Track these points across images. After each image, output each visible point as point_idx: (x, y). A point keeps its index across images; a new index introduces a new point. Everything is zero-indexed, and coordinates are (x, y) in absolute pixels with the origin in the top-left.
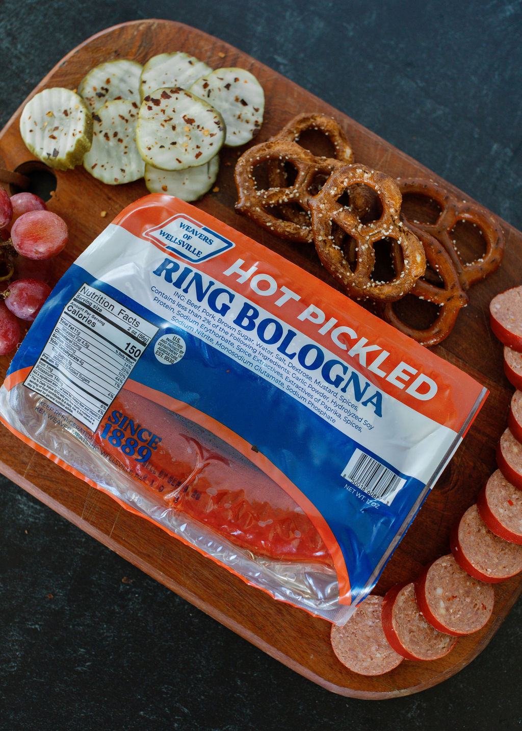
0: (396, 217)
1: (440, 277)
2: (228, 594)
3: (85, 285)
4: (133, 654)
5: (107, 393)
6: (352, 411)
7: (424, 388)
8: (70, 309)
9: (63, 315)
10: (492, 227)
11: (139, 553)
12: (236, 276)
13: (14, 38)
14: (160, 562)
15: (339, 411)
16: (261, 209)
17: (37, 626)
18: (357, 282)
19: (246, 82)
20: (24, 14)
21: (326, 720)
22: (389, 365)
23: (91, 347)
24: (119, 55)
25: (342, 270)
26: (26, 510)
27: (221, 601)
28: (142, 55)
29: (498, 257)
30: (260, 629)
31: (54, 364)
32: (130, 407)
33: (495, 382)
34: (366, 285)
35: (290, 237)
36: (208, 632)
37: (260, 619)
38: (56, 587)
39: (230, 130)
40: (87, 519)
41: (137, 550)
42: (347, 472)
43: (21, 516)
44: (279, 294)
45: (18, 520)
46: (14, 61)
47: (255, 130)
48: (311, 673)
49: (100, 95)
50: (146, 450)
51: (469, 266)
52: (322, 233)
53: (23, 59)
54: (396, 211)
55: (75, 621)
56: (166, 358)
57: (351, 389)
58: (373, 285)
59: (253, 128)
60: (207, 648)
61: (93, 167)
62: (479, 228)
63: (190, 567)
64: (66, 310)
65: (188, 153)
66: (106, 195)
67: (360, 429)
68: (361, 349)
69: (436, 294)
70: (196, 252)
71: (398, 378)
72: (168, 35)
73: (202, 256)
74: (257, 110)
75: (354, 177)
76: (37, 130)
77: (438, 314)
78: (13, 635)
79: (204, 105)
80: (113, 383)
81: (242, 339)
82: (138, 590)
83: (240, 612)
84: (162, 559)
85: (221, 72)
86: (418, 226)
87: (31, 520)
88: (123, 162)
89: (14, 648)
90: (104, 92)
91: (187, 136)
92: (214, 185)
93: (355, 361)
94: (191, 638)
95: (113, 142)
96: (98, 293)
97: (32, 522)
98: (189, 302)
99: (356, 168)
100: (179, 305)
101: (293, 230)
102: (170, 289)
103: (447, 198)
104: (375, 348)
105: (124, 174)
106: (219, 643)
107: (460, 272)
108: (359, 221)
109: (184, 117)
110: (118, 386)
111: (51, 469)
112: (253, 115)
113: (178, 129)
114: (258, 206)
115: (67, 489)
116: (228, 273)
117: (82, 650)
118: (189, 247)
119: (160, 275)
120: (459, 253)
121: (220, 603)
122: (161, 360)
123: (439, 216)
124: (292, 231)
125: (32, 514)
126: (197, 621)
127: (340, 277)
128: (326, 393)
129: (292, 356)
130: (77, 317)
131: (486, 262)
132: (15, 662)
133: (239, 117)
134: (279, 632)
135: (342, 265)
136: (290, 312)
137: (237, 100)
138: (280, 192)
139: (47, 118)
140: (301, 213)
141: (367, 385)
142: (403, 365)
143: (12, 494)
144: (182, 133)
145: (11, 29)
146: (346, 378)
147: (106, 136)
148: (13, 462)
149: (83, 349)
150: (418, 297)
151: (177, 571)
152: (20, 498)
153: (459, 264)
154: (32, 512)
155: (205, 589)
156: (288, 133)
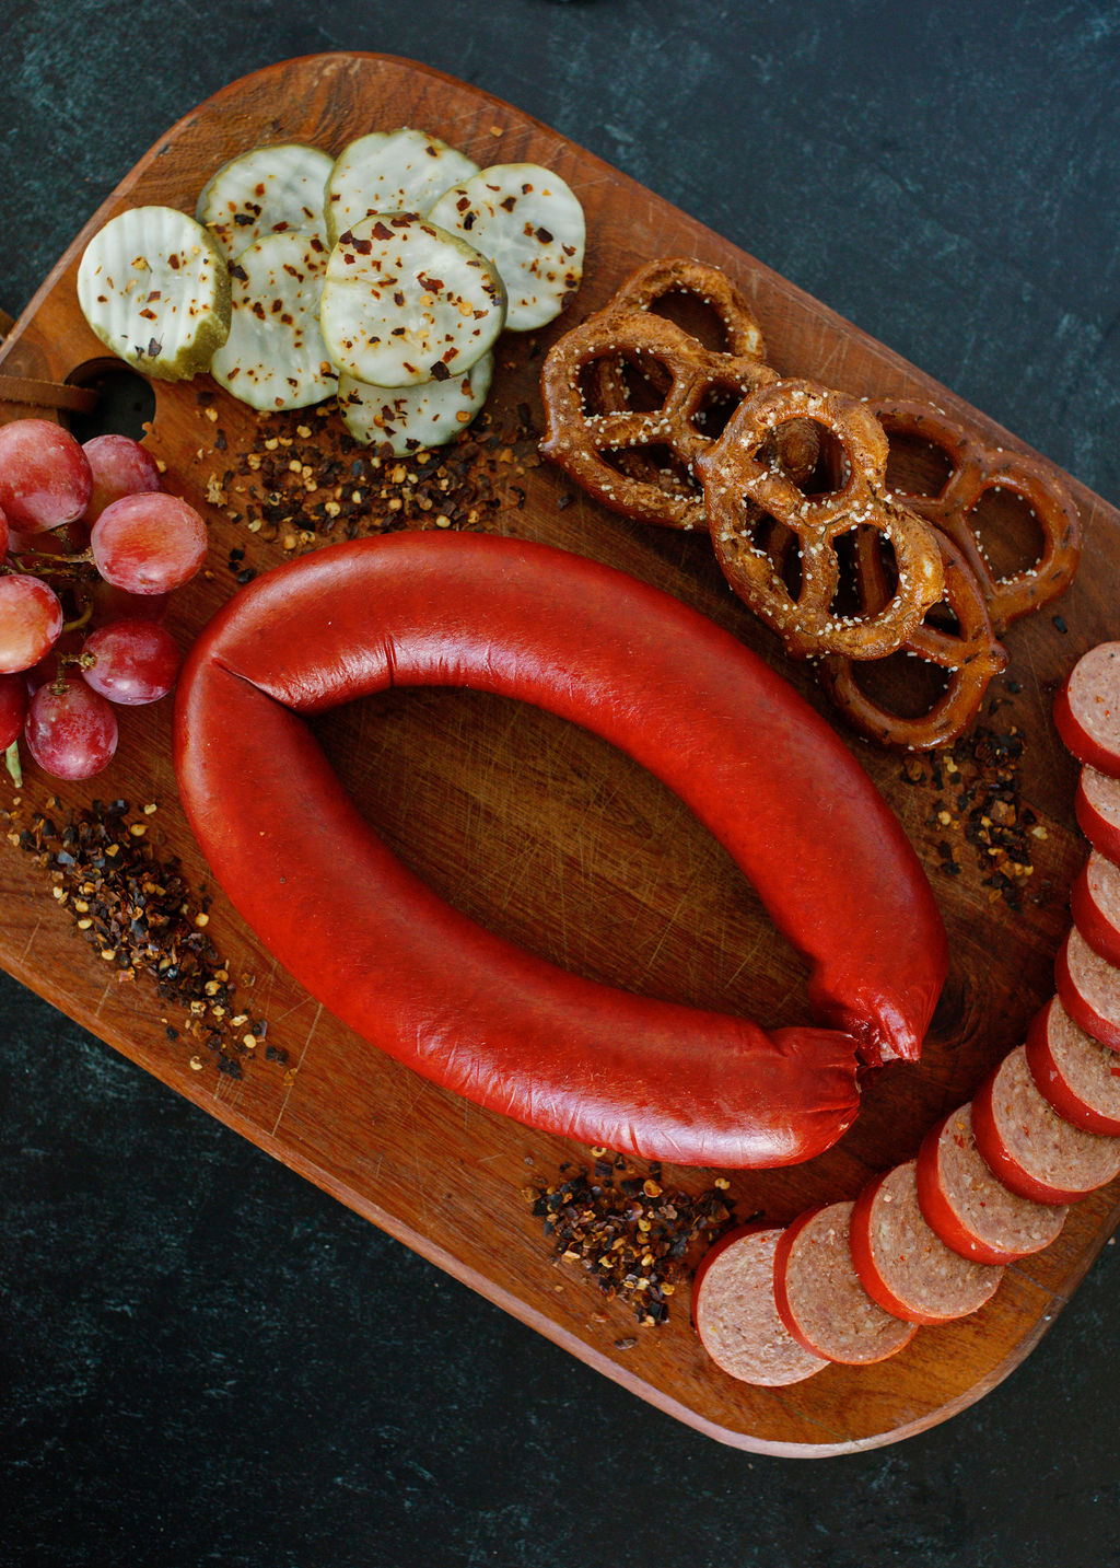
0: (879, 485)
1: (952, 611)
2: (513, 1250)
4: (321, 1363)
10: (1056, 505)
11: (333, 1168)
13: (59, 85)
14: (376, 1187)
16: (592, 456)
17: (127, 1308)
19: (546, 193)
20: (79, 34)
21: (707, 1494)
24: (281, 132)
25: (773, 601)
26: (101, 1075)
27: (497, 1263)
28: (329, 132)
29: (1065, 566)
30: (576, 1319)
33: (1057, 821)
34: (824, 628)
36: (470, 1319)
38: (163, 1231)
39: (514, 296)
40: (227, 1098)
41: (329, 1161)
43: (90, 1087)
45: (86, 1094)
46: (60, 135)
47: (567, 294)
48: (679, 1405)
49: (243, 221)
51: (1007, 585)
52: (728, 525)
53: (79, 130)
54: (879, 472)
55: (203, 1297)
58: (839, 626)
59: (563, 288)
60: (469, 1352)
61: (231, 376)
62: (1028, 504)
63: (435, 1195)
65: (429, 350)
69: (942, 649)
72: (383, 88)
74: (570, 252)
75: (788, 406)
76: (114, 296)
77: (946, 687)
78: (79, 1325)
79: (461, 251)
82: (330, 1236)
83: (536, 1285)
84: (380, 1180)
85: (495, 174)
86: (904, 500)
87: (111, 1094)
88: (294, 364)
89: (81, 1350)
90: (251, 213)
91: (426, 315)
92: (482, 412)
94: (436, 1332)
95: (271, 322)
97: (113, 1098)
99: (794, 388)
101: (656, 501)
103: (964, 443)
105: (296, 390)
106: (493, 1341)
107: (989, 597)
108: (803, 495)
109: (419, 277)
111: (152, 997)
112: (562, 262)
113: (409, 300)
114: (586, 449)
117: (218, 1355)
120: (986, 557)
121: (497, 1267)
123: (948, 480)
125: (113, 1082)
126: (449, 1297)
127: (770, 613)
131: (1043, 578)
132: (83, 1379)
133: (534, 268)
135: (771, 586)
137: (528, 231)
138: (633, 419)
139: (134, 273)
140: (662, 471)
143: (72, 1042)
144: (417, 308)
145: (51, 67)
147: (258, 309)
148: (74, 984)
150: (906, 653)
151: (410, 1203)
152: (88, 1050)
153: (986, 580)
154: (113, 1079)
155: (466, 1239)
156: (625, 305)
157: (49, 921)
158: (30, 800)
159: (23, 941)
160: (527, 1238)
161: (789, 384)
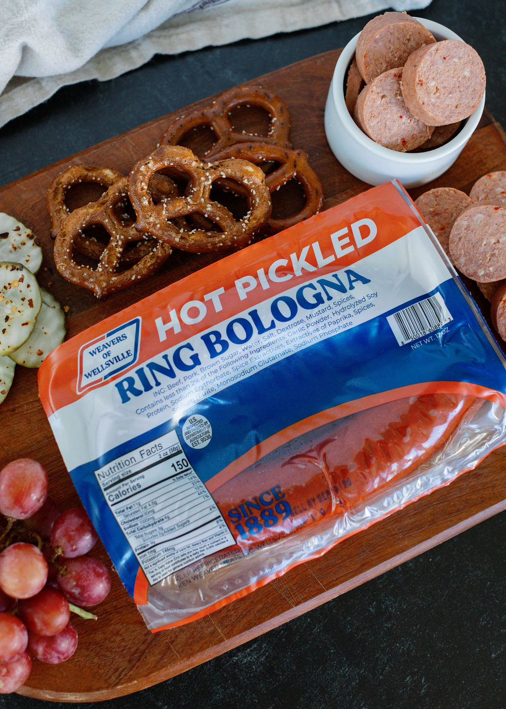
0: (202, 164)
1: (270, 161)
2: (436, 512)
3: (96, 473)
4: (437, 633)
5: (208, 511)
6: (352, 301)
7: (365, 231)
8: (111, 498)
9: (113, 509)
10: (251, 93)
11: (356, 573)
12: (170, 332)
14: (375, 557)
15: (346, 313)
16: (116, 276)
18: (235, 233)
22: (327, 249)
23: (158, 501)
25: (217, 240)
26: (251, 659)
27: (439, 522)
29: (279, 105)
30: (482, 502)
31: (150, 546)
32: (233, 499)
34: (242, 227)
35: (156, 266)
36: (454, 553)
37: (474, 497)
38: (338, 671)
39: (23, 262)
41: (353, 572)
42: (401, 339)
43: (254, 667)
44: (210, 305)
45: (256, 671)
47: (35, 241)
50: (281, 505)
51: (273, 133)
52: (174, 235)
54: (197, 161)
55: (378, 670)
56: (203, 440)
57: (332, 292)
58: (246, 221)
59: (31, 242)
60: (468, 563)
62: (243, 105)
63: (394, 533)
64: (110, 503)
65: (23, 311)
66: (9, 410)
67: (371, 305)
68: (299, 264)
69: (284, 174)
70: (125, 355)
71: (343, 247)
73: (132, 352)
74: (18, 229)
75: (144, 176)
77: (300, 183)
80: (202, 499)
81: (230, 360)
83: (457, 511)
84: (373, 554)
86: (212, 153)
87: (263, 659)
91: (7, 303)
92: (62, 308)
93: (307, 275)
94: (451, 572)
96: (112, 464)
97: (265, 659)
98: (170, 387)
99: (138, 169)
100: (166, 398)
101: (151, 260)
102: (147, 398)
103: (203, 114)
104: (305, 251)
105: (3, 382)
106: (469, 549)
107: (274, 143)
108: (184, 197)
110: (207, 496)
111: (233, 610)
112: (20, 235)
114: (112, 277)
115: (260, 606)
116: (163, 337)
117: (408, 679)
118: (117, 359)
119: (129, 399)
120: (256, 134)
121: (440, 524)
122: (202, 445)
123: (214, 132)
124: (152, 262)
125: (258, 655)
126: (439, 557)
127: (221, 244)
128: (324, 315)
129: (273, 325)
130: (124, 497)
131: (279, 117)
133: (15, 248)
134: (494, 487)
135: (210, 237)
136: (232, 304)
138: (110, 250)
140: (138, 246)
141: (335, 276)
142: (334, 237)
143: (229, 663)
146: (319, 289)
148: (206, 643)
149: (156, 508)
150: (276, 190)
151: (391, 546)
152: (237, 658)
153: (266, 139)
154: (256, 654)
155: (421, 530)
156: (58, 214)
157: (171, 638)
158: (111, 614)
159: (173, 655)
160: (435, 503)
161: (136, 168)
